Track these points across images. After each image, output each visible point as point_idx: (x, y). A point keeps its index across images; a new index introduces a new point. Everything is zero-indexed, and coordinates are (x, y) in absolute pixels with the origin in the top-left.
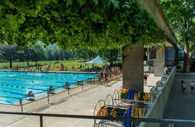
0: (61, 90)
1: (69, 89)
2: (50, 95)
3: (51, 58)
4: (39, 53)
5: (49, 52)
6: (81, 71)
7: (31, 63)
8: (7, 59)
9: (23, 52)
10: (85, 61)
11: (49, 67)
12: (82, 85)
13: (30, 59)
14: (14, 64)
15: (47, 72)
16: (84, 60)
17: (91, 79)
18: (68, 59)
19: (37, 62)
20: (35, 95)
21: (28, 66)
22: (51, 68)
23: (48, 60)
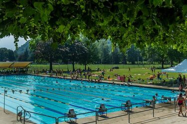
0: (118, 112)
1: (129, 112)
2: (100, 118)
3: (107, 60)
4: (90, 51)
5: (105, 51)
6: (153, 84)
7: (78, 66)
8: (47, 59)
9: (68, 49)
10: (163, 68)
11: (103, 73)
12: (153, 108)
13: (77, 61)
14: (56, 67)
15: (99, 82)
16: (161, 66)
17: (170, 99)
18: (133, 63)
19: (86, 65)
20: (77, 117)
21: (74, 70)
22: (106, 76)
23: (103, 63)
